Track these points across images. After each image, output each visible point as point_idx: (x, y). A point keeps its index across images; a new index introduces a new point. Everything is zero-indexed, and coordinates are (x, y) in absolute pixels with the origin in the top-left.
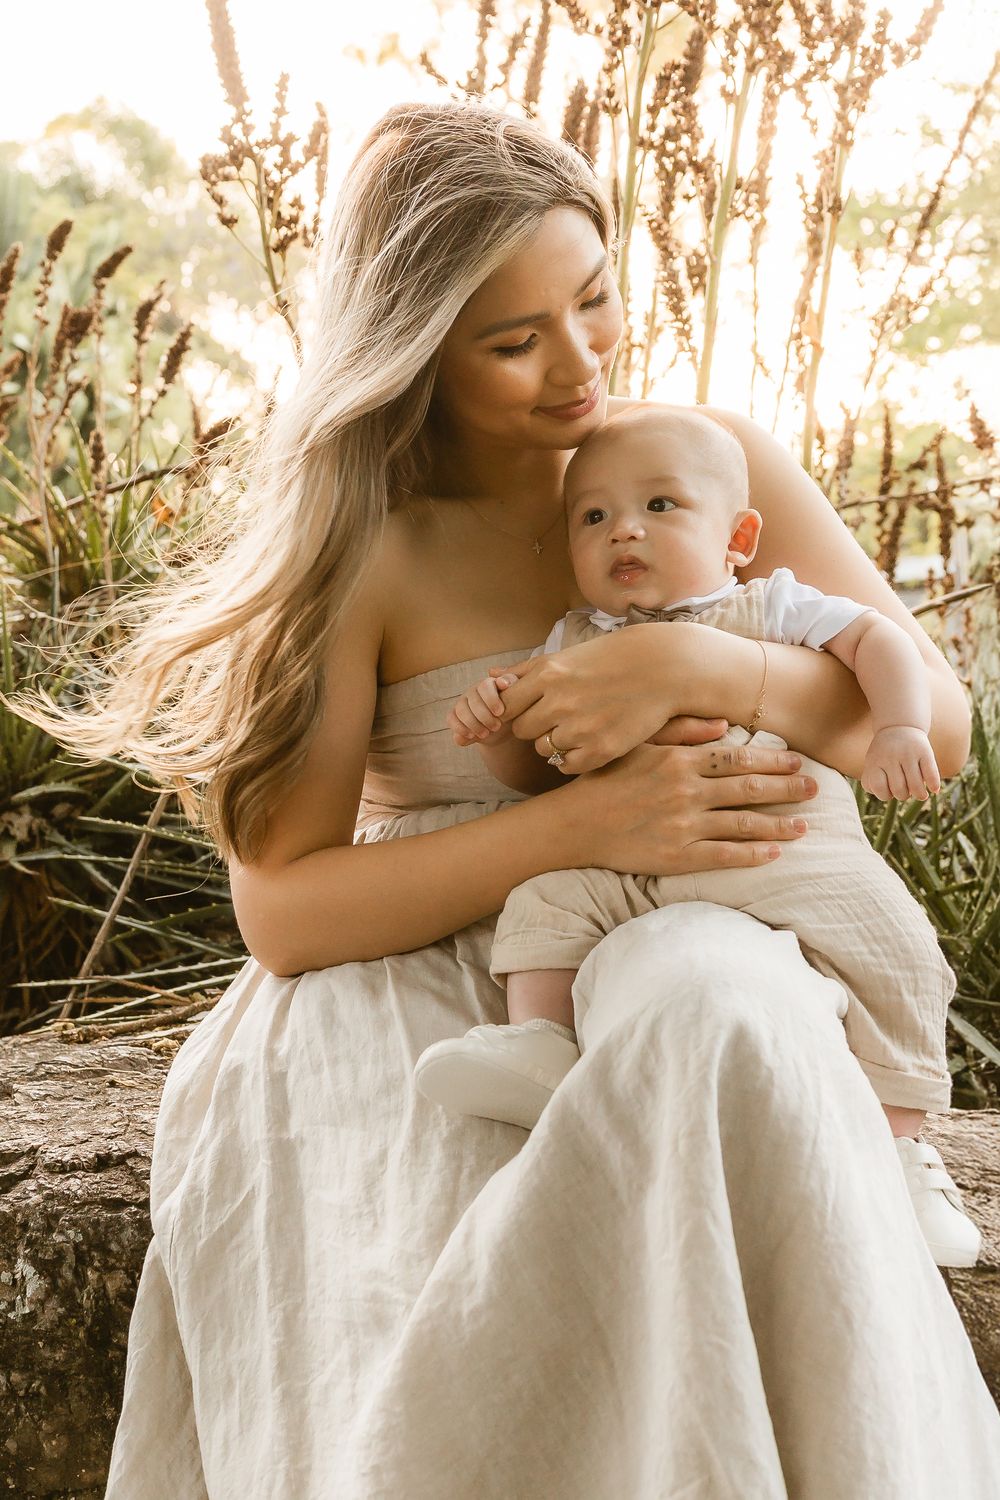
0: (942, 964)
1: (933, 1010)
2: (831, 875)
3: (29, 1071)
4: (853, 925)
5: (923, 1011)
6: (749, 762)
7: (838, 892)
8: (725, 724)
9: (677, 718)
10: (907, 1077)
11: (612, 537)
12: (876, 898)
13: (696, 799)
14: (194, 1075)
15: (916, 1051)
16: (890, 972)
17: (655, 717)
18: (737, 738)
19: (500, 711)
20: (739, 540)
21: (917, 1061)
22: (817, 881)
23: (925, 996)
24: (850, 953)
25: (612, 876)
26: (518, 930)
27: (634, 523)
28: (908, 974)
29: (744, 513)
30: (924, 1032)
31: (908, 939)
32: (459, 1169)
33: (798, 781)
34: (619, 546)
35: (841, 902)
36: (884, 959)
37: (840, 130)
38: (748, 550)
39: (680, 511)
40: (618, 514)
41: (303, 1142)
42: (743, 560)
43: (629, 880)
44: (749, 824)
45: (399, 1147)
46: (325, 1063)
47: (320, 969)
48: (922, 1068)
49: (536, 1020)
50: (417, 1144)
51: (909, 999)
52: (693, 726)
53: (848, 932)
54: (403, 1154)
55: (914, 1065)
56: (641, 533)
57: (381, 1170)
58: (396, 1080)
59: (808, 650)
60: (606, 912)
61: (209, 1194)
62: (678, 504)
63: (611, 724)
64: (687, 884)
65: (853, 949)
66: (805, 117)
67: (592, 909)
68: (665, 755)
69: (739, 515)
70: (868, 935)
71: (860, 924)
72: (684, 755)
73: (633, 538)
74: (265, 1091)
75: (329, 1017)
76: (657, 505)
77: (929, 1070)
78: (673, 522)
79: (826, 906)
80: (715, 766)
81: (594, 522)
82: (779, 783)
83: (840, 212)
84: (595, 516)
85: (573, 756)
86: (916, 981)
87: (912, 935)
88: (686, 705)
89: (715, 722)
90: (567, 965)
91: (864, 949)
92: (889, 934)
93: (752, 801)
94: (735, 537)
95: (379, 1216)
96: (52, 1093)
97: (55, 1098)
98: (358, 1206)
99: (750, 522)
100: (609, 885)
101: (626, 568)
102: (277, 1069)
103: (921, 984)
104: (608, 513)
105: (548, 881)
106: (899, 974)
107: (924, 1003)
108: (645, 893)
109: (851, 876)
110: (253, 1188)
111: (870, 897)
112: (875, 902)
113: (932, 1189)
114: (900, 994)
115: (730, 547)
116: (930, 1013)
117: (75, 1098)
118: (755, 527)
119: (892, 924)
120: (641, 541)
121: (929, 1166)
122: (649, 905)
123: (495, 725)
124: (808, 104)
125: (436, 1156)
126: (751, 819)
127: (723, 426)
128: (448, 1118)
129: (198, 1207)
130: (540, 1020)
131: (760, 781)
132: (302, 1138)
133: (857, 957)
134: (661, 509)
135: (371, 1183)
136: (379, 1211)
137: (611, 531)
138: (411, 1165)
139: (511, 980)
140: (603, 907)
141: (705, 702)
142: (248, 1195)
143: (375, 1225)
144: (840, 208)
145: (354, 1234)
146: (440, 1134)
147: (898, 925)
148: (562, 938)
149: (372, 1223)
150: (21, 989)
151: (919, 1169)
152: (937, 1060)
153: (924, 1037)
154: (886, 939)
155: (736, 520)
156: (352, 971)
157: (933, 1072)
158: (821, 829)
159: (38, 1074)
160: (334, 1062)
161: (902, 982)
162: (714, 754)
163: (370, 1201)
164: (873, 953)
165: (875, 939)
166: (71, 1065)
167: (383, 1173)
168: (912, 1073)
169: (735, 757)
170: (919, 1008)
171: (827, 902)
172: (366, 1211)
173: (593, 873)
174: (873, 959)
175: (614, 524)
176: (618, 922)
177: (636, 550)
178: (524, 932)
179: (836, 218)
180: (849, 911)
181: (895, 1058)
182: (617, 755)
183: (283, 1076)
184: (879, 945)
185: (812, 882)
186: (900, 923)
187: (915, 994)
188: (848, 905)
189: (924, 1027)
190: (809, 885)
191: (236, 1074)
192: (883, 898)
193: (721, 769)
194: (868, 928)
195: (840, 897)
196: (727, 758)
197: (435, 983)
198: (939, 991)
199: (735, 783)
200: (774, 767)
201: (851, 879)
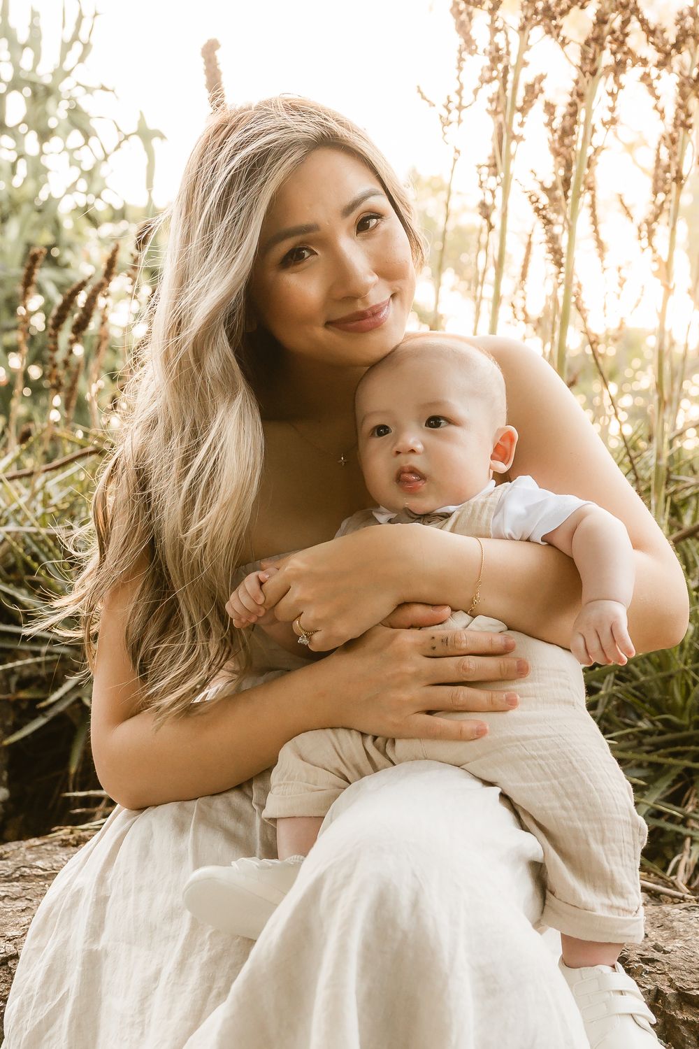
0: (631, 815)
1: (621, 856)
2: (536, 737)
3: (6, 874)
4: (548, 783)
5: (610, 858)
6: (464, 645)
7: (540, 753)
8: (447, 610)
9: (403, 605)
10: (596, 916)
11: (395, 449)
12: (573, 759)
13: (416, 676)
14: (60, 895)
15: (607, 892)
16: (579, 825)
17: (382, 605)
18: (458, 623)
19: (261, 601)
20: (499, 452)
21: (607, 901)
22: (523, 743)
23: (613, 844)
24: (543, 809)
25: (356, 736)
26: (282, 782)
27: (414, 437)
28: (596, 826)
29: (503, 429)
30: (612, 875)
31: (597, 794)
32: (210, 989)
33: (509, 662)
34: (402, 457)
35: (541, 762)
36: (574, 814)
37: (683, 116)
38: (507, 459)
39: (452, 428)
40: (400, 429)
41: (106, 955)
42: (503, 468)
43: (369, 741)
44: (461, 699)
45: (169, 967)
46: (133, 890)
47: (156, 806)
48: (611, 907)
49: (295, 856)
50: (182, 965)
51: (596, 847)
52: (419, 612)
53: (544, 789)
54: (170, 974)
55: (603, 905)
56: (419, 447)
57: (154, 987)
58: (179, 909)
59: (532, 544)
60: (350, 766)
61: (37, 993)
62: (450, 422)
63: (342, 612)
64: (416, 746)
65: (547, 804)
66: (656, 108)
67: (337, 763)
68: (394, 637)
69: (499, 430)
70: (562, 792)
71: (555, 782)
72: (408, 638)
73: (413, 451)
74: (90, 910)
75: (145, 852)
76: (434, 422)
77: (618, 908)
78: (448, 438)
79: (527, 766)
80: (434, 648)
81: (380, 435)
82: (491, 664)
83: (683, 181)
84: (382, 430)
85: (316, 637)
86: (602, 831)
87: (602, 791)
88: (408, 594)
89: (439, 608)
90: (316, 814)
91: (557, 804)
92: (579, 790)
93: (465, 679)
94: (497, 448)
95: (146, 1026)
96: (10, 894)
97: (12, 899)
98: (132, 1016)
99: (509, 436)
100: (351, 744)
101: (406, 478)
102: (102, 893)
103: (608, 834)
104: (393, 429)
105: (306, 741)
106: (587, 826)
107: (612, 850)
108: (384, 754)
109: (553, 739)
110: (69, 990)
111: (567, 757)
112: (571, 763)
113: (617, 1014)
114: (588, 844)
115: (493, 458)
116: (619, 859)
117: (27, 899)
118: (512, 440)
119: (584, 781)
120: (419, 454)
121: (621, 992)
122: (387, 762)
123: (259, 611)
124: (658, 98)
125: (194, 977)
126: (464, 693)
127: (486, 354)
128: (211, 944)
129: (29, 1004)
130: (298, 856)
131: (472, 662)
132: (106, 951)
133: (549, 812)
134: (438, 425)
135: (145, 998)
136: (146, 1022)
137: (395, 444)
138: (174, 984)
139: (279, 822)
140: (346, 761)
141: (425, 591)
142: (63, 995)
143: (142, 1034)
144: (681, 178)
145: (126, 1040)
146: (201, 959)
147: (589, 783)
148: (313, 791)
149: (140, 1032)
150: (69, 797)
151: (607, 995)
152: (627, 899)
153: (613, 880)
154: (577, 795)
155: (497, 435)
156: (170, 809)
157: (623, 910)
158: (535, 696)
159: (14, 876)
160: (140, 889)
161: (589, 833)
162: (433, 638)
163: (142, 1011)
164: (564, 807)
165: (567, 795)
166: (41, 869)
167: (155, 988)
168: (601, 912)
169: (451, 641)
170: (606, 855)
171: (529, 762)
172: (138, 1021)
173: (342, 734)
174: (564, 813)
175: (397, 438)
176: (362, 775)
177: (416, 462)
178: (284, 784)
179: (680, 187)
180: (547, 769)
181: (584, 899)
182: (350, 638)
183: (106, 899)
184: (570, 800)
185: (518, 743)
186: (591, 780)
187: (603, 842)
188: (547, 764)
189: (612, 871)
190: (516, 746)
191: (78, 893)
192: (578, 758)
193: (439, 651)
194: (562, 786)
195: (541, 757)
196: (445, 641)
197: (230, 823)
198: (628, 838)
199: (451, 662)
200: (488, 648)
201: (552, 741)
